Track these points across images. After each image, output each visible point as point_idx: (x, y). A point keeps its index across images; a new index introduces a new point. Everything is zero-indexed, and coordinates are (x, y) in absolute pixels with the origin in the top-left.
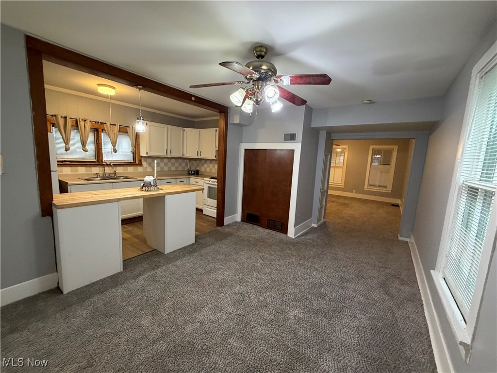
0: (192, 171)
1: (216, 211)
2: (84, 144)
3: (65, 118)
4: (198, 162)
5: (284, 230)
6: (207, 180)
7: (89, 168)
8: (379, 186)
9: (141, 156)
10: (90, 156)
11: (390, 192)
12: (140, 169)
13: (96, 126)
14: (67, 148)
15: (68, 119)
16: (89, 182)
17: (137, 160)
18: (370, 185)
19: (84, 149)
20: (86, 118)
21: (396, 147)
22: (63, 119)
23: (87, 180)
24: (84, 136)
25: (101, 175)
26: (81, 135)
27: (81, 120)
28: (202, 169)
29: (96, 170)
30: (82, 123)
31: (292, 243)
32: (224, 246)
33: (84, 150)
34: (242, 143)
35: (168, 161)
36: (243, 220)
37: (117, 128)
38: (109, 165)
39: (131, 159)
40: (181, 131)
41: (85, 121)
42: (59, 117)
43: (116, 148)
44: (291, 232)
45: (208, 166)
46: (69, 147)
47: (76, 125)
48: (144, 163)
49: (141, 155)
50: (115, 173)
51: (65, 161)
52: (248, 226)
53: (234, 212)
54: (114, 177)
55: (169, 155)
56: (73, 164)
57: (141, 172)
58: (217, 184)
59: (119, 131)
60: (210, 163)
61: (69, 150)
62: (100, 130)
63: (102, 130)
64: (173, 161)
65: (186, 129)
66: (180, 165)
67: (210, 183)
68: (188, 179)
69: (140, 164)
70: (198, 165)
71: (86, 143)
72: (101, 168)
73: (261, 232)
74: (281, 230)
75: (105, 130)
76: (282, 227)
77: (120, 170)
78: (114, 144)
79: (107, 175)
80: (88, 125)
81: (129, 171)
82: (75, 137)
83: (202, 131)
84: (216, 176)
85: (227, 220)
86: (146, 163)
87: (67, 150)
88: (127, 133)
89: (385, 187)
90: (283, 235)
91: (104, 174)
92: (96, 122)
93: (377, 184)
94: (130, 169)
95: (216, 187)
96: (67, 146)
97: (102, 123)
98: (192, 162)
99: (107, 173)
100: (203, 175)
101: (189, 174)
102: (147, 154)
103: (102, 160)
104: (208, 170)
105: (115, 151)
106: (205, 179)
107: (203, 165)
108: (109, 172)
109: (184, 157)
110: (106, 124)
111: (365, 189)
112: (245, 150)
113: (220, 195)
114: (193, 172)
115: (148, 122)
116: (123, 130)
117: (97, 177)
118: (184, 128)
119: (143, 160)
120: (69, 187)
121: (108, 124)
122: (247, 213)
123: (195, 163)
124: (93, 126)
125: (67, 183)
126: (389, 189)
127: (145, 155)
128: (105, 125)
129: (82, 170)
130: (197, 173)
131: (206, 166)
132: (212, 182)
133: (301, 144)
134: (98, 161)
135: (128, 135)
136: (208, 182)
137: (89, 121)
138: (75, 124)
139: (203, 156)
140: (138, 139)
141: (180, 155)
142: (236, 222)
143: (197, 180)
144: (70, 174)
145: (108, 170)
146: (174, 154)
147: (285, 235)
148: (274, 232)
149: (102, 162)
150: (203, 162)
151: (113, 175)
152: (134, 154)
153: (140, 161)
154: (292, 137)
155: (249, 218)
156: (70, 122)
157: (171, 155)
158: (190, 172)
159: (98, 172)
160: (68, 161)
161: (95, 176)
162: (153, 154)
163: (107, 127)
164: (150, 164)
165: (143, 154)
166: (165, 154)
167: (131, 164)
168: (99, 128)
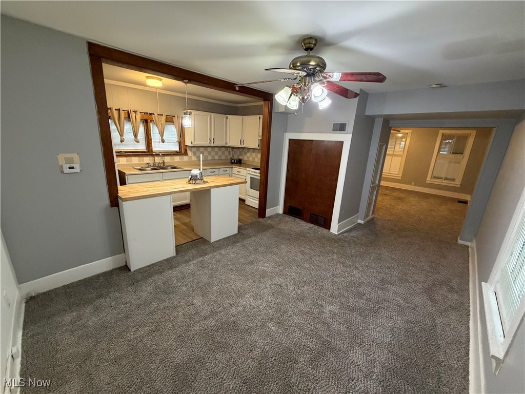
0: (234, 160)
1: (258, 202)
2: (136, 136)
3: (119, 110)
4: (241, 150)
5: (327, 225)
6: (250, 171)
7: (141, 158)
8: (446, 179)
9: (187, 146)
10: (142, 147)
11: (459, 186)
12: (185, 158)
13: (146, 117)
14: (122, 139)
15: (121, 111)
16: (143, 172)
17: (183, 150)
18: (435, 177)
19: (136, 140)
20: (136, 109)
21: (474, 133)
22: (117, 112)
23: (140, 170)
24: (135, 127)
25: (152, 165)
26: (133, 127)
27: (132, 111)
28: (246, 158)
29: (147, 160)
30: (133, 115)
31: (334, 239)
32: (265, 238)
34: (286, 132)
35: (212, 150)
36: (285, 212)
37: (164, 118)
38: (158, 155)
39: (177, 149)
40: (225, 119)
41: (135, 112)
42: (114, 110)
43: (164, 138)
44: (335, 228)
45: (251, 156)
46: (124, 138)
48: (189, 153)
49: (186, 144)
50: (164, 163)
51: (121, 152)
52: (289, 219)
53: (276, 204)
54: (162, 167)
55: (213, 144)
56: (128, 155)
57: (187, 161)
58: (259, 175)
59: (166, 121)
61: (124, 141)
62: (149, 121)
63: (151, 121)
64: (216, 149)
65: (229, 116)
66: (223, 153)
67: (253, 173)
68: (231, 169)
69: (186, 154)
70: (241, 154)
71: (137, 134)
72: (151, 158)
73: (303, 226)
74: (324, 225)
75: (153, 121)
76: (325, 223)
77: (167, 159)
78: (162, 134)
79: (157, 165)
80: (139, 116)
81: (176, 160)
82: (128, 128)
83: (246, 118)
84: (259, 165)
85: (269, 212)
86: (191, 152)
87: (122, 141)
88: (173, 122)
89: (454, 180)
90: (325, 231)
91: (154, 164)
92: (145, 113)
93: (443, 176)
94: (177, 158)
95: (259, 178)
96: (122, 137)
97: (150, 114)
98: (235, 150)
99: (157, 163)
100: (246, 164)
101: (232, 163)
103: (152, 150)
104: (251, 159)
105: (163, 141)
106: (248, 169)
107: (246, 153)
108: (158, 161)
109: (227, 146)
110: (154, 114)
111: (427, 182)
112: (290, 140)
113: (263, 186)
114: (236, 161)
115: (193, 111)
116: (170, 120)
117: (148, 167)
118: (227, 116)
119: (188, 150)
120: (126, 177)
121: (156, 114)
122: (289, 206)
123: (238, 152)
124: (143, 117)
125: (125, 173)
126: (458, 183)
127: (191, 145)
129: (135, 160)
130: (239, 162)
131: (248, 154)
132: (255, 172)
133: (351, 135)
134: (148, 152)
135: (174, 125)
136: (250, 172)
138: (127, 116)
139: (245, 145)
140: (183, 128)
141: (223, 144)
142: (278, 214)
143: (239, 170)
146: (217, 143)
147: (327, 230)
148: (316, 227)
149: (152, 152)
150: (246, 151)
151: (162, 165)
152: (180, 143)
153: (186, 150)
154: (341, 128)
155: (291, 210)
156: (123, 115)
157: (215, 144)
158: (233, 161)
159: (148, 162)
160: (124, 152)
161: (147, 166)
162: (197, 143)
163: (154, 117)
164: (195, 154)
165: (188, 143)
166: (209, 143)
167: (178, 153)
168: (148, 118)
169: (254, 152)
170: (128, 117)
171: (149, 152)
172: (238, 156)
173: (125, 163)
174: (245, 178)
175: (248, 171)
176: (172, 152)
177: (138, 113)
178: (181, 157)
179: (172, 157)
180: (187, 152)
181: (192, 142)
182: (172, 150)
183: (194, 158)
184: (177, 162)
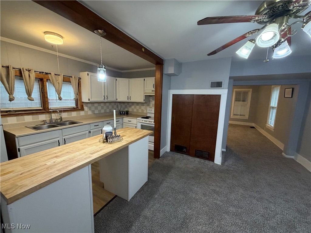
0: (123, 112)
2: (29, 93)
3: (8, 67)
4: (126, 104)
5: (211, 157)
6: (140, 120)
7: (35, 116)
8: (240, 115)
9: (83, 102)
10: (36, 104)
11: (248, 119)
12: (82, 113)
13: (41, 76)
14: (12, 98)
15: (11, 69)
16: (39, 131)
17: (79, 106)
18: (234, 115)
19: (29, 98)
20: (30, 68)
21: (251, 90)
22: (5, 69)
23: (35, 128)
24: (29, 86)
25: (48, 122)
26: (26, 85)
27: (25, 70)
28: (130, 110)
29: (43, 117)
30: (27, 73)
33: (29, 99)
34: (170, 89)
35: (104, 105)
36: (171, 150)
37: (61, 78)
38: (55, 112)
39: (74, 105)
40: (115, 81)
41: (29, 71)
43: (62, 96)
44: (218, 159)
45: (135, 108)
46: (13, 97)
47: (20, 75)
48: (86, 108)
50: (61, 119)
51: (10, 111)
53: (165, 145)
54: (60, 123)
55: (106, 100)
56: (19, 114)
57: (83, 116)
59: (63, 81)
60: (137, 105)
61: (14, 100)
62: (45, 80)
63: (47, 80)
64: (108, 104)
65: (118, 79)
66: (113, 107)
67: (143, 122)
68: (122, 119)
69: (82, 109)
70: (126, 107)
71: (31, 92)
72: (48, 115)
74: (208, 158)
75: (50, 80)
76: (209, 156)
77: (65, 115)
78: (59, 92)
79: (53, 121)
80: (33, 75)
81: (73, 116)
83: (133, 80)
85: (162, 152)
87: (11, 100)
88: (70, 82)
89: (244, 115)
91: (51, 120)
92: (40, 72)
93: (239, 113)
94: (74, 114)
96: (11, 96)
97: (47, 73)
98: (121, 104)
99: (54, 119)
102: (89, 100)
103: (48, 108)
104: (135, 110)
105: (60, 99)
106: (138, 118)
107: (130, 106)
109: (117, 101)
110: (50, 74)
111: (231, 117)
112: (173, 95)
113: (157, 132)
114: (123, 113)
115: (89, 73)
116: (67, 80)
117: (44, 124)
118: (116, 78)
119: (84, 105)
120: (16, 139)
121: (53, 74)
122: (175, 145)
123: (123, 106)
124: (38, 76)
125: (15, 135)
126: (247, 117)
127: (88, 101)
128: (50, 75)
129: (28, 119)
130: (127, 113)
131: (133, 107)
132: (145, 121)
133: (227, 90)
134: (44, 109)
135: (71, 84)
136: (141, 121)
137: (34, 71)
138: (18, 74)
139: (133, 100)
140: (80, 87)
141: (114, 100)
142: (166, 152)
143: (130, 120)
144: (16, 124)
145: (54, 116)
146: (110, 99)
147: (212, 162)
148: (202, 161)
149: (49, 109)
150: (130, 104)
151: (59, 121)
152: (77, 101)
153: (82, 106)
154: (218, 85)
156: (12, 73)
157: (108, 100)
158: (121, 113)
159: (44, 119)
160: (14, 111)
161: (43, 123)
162: (93, 100)
163: (52, 77)
164: (90, 109)
165: (85, 99)
166: (103, 99)
167: (75, 109)
168: (43, 78)
169: (138, 105)
172: (124, 109)
173: (16, 122)
174: (136, 125)
175: (138, 120)
176: (69, 108)
178: (78, 112)
179: (69, 113)
180: (83, 108)
181: (89, 99)
182: (69, 107)
183: (90, 113)
184: (74, 117)
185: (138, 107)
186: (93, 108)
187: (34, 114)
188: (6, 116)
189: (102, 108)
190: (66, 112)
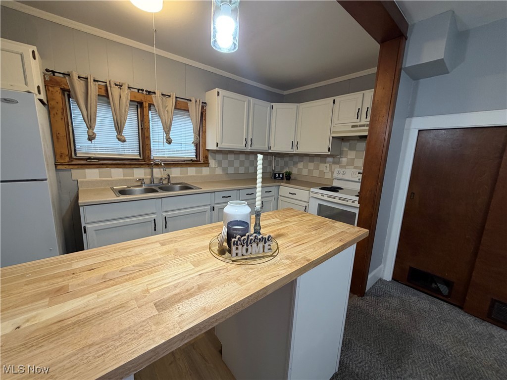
0: (279, 174)
2: (119, 128)
3: (86, 79)
4: (287, 159)
6: (317, 193)
7: (128, 171)
9: (208, 150)
10: (131, 149)
12: (205, 171)
13: (140, 97)
14: (91, 134)
15: (91, 81)
17: (201, 158)
19: (119, 137)
20: (122, 81)
22: (82, 82)
23: (122, 192)
24: (118, 114)
25: (147, 181)
26: (115, 113)
27: (113, 85)
28: (295, 171)
29: (140, 173)
30: (115, 92)
33: (119, 140)
34: (412, 116)
35: (246, 158)
36: (395, 278)
37: (171, 102)
39: (192, 155)
40: (269, 108)
41: (120, 86)
42: (75, 78)
43: (171, 136)
45: (306, 167)
46: (94, 133)
48: (212, 162)
49: (208, 148)
50: (169, 178)
51: (90, 158)
54: (166, 186)
55: (250, 148)
56: (103, 164)
57: (207, 176)
58: (358, 205)
59: (176, 108)
61: (94, 138)
62: (146, 105)
63: (150, 105)
65: (276, 105)
67: (325, 198)
68: (277, 188)
69: (206, 163)
70: (286, 164)
71: (123, 127)
72: (148, 170)
75: (154, 105)
77: (175, 172)
78: (167, 129)
79: (156, 181)
80: (126, 95)
82: (104, 118)
86: (214, 161)
87: (91, 138)
88: (188, 111)
91: (152, 179)
92: (139, 90)
94: (192, 171)
96: (91, 131)
97: (149, 92)
98: (277, 159)
99: (157, 178)
101: (275, 178)
102: (217, 146)
103: (150, 157)
104: (305, 172)
105: (169, 142)
106: (312, 189)
107: (295, 164)
108: (159, 176)
109: (270, 151)
110: (155, 93)
112: (421, 131)
114: (281, 176)
115: (221, 91)
116: (181, 106)
117: (141, 186)
118: (272, 104)
119: (210, 157)
120: (81, 209)
121: (158, 94)
122: (411, 268)
123: (281, 162)
124: (135, 97)
125: (80, 202)
127: (215, 148)
128: (154, 95)
129: (117, 174)
130: (288, 178)
131: (301, 165)
132: (329, 196)
135: (189, 115)
136: (319, 196)
137: (127, 88)
138: (102, 93)
139: (302, 150)
140: (204, 121)
141: (264, 148)
142: (381, 280)
143: (293, 191)
144: (97, 182)
145: (158, 173)
146: (257, 147)
149: (150, 160)
150: (296, 159)
151: (165, 182)
152: (197, 146)
153: (206, 158)
156: (94, 89)
157: (253, 147)
158: (277, 175)
159: (142, 177)
160: (95, 159)
161: (139, 184)
162: (226, 145)
163: (157, 99)
164: (220, 164)
165: (211, 145)
166: (244, 145)
167: (193, 163)
168: (143, 100)
170: (105, 96)
171: (144, 160)
172: (282, 168)
173: (98, 179)
174: (306, 204)
175: (313, 192)
176: (184, 161)
177: (125, 87)
178: (198, 169)
179: (184, 169)
180: (208, 161)
181: (217, 144)
182: (184, 157)
183: (219, 171)
184: (191, 176)
185: (311, 166)
186: (225, 163)
187: (127, 166)
188: (83, 166)
189: (242, 164)
190: (178, 167)
